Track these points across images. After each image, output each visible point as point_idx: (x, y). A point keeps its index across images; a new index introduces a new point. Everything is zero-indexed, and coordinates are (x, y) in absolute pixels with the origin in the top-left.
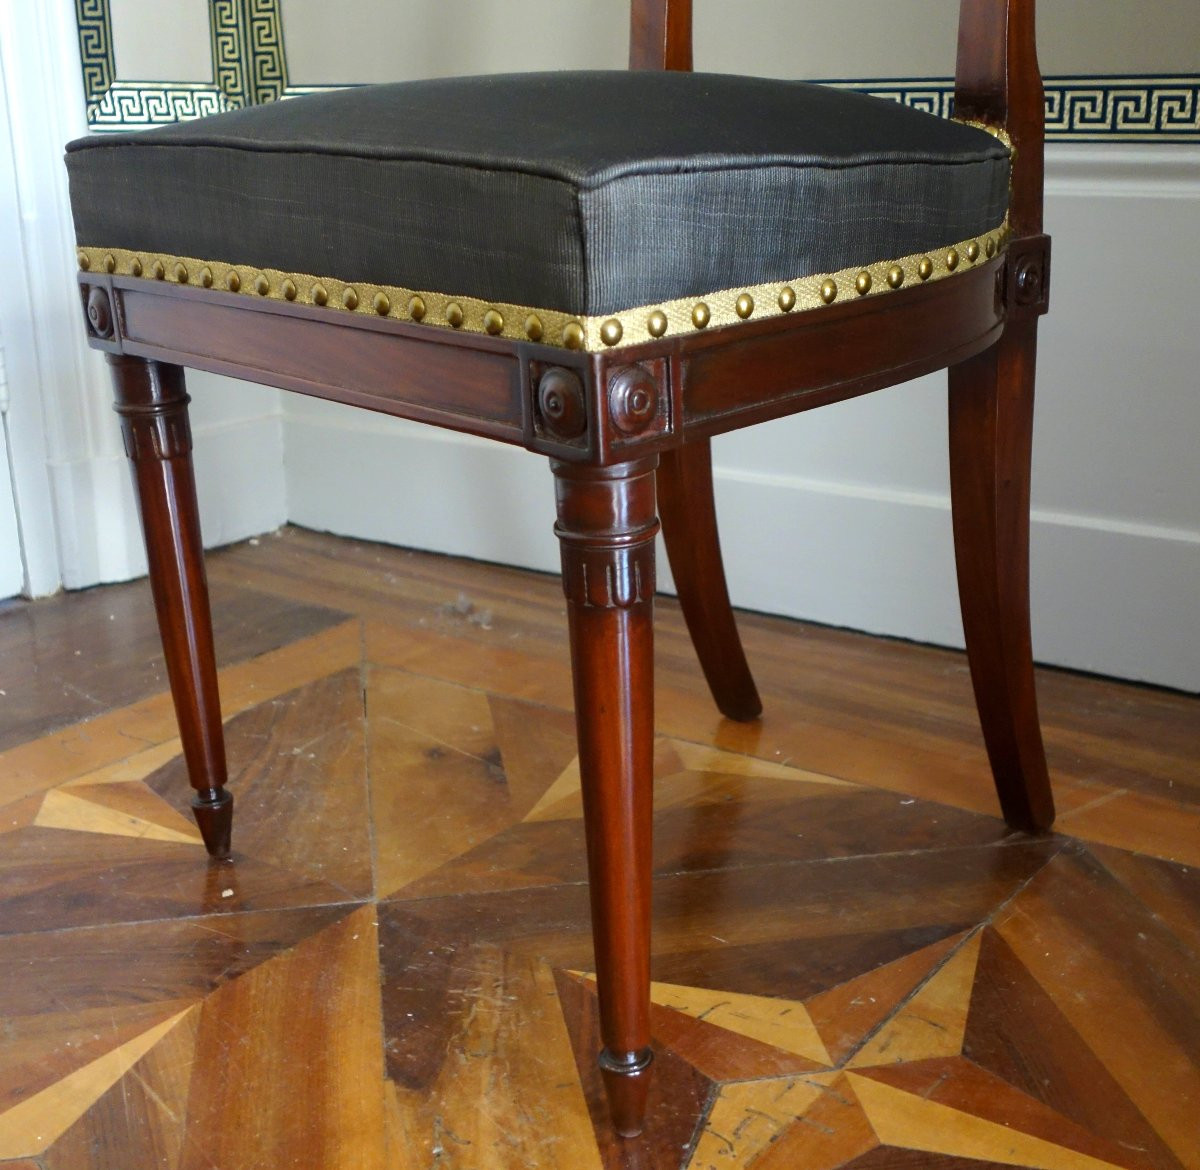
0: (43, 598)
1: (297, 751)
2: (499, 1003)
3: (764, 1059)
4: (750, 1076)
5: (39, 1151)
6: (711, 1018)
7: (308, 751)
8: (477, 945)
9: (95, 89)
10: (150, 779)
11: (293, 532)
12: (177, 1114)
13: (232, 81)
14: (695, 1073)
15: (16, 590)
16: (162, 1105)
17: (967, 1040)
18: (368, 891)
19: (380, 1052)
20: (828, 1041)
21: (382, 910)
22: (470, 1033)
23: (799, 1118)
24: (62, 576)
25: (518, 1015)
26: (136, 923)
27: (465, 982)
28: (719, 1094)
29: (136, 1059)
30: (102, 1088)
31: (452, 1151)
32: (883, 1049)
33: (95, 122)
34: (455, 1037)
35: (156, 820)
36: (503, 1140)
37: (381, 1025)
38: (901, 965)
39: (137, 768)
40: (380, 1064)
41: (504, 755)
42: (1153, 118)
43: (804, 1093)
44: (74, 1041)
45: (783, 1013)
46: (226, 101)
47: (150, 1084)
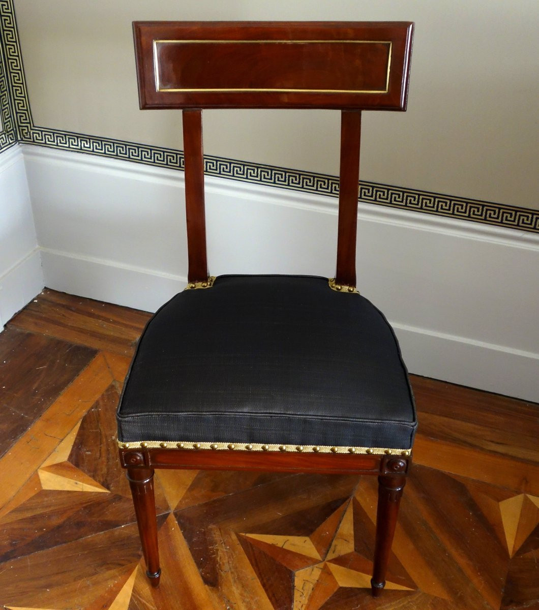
2: (225, 550)
4: (302, 568)
6: (286, 547)
8: (210, 527)
10: (70, 460)
11: (49, 292)
12: (154, 607)
13: (9, 126)
14: (287, 569)
16: (147, 604)
17: (355, 545)
18: (168, 508)
19: (199, 575)
20: (319, 551)
21: (176, 515)
22: (221, 563)
23: (317, 581)
25: (232, 554)
26: (103, 532)
27: (212, 543)
28: (294, 576)
29: (132, 589)
30: (128, 601)
31: (232, 607)
32: (334, 552)
34: (217, 566)
35: (84, 482)
36: (244, 601)
37: (195, 564)
38: (333, 517)
39: (62, 455)
40: (201, 580)
42: (389, 199)
44: (111, 584)
45: (305, 542)
46: (8, 136)
47: (140, 597)
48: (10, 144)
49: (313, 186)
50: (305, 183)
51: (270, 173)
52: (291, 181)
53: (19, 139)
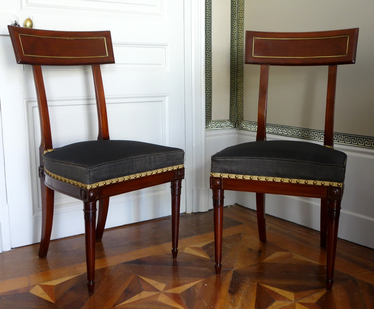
0: (189, 214)
1: (227, 246)
2: (247, 286)
3: (284, 298)
4: (281, 300)
5: (180, 293)
6: (279, 293)
7: (229, 246)
8: (247, 278)
9: (208, 122)
10: (202, 247)
11: (237, 206)
12: (198, 292)
13: (233, 119)
14: (273, 299)
15: (184, 212)
16: (196, 290)
17: (317, 302)
18: (232, 268)
19: (228, 289)
20: (295, 298)
21: (234, 271)
22: (242, 289)
23: (286, 306)
24: (192, 210)
25: (250, 288)
26: (197, 268)
27: (243, 283)
28: (275, 302)
29: (194, 285)
30: (189, 287)
31: (234, 302)
32: (303, 300)
33: (207, 128)
34: (239, 289)
35: (202, 254)
36: (242, 302)
37: (229, 286)
39: (201, 245)
40: (228, 291)
41: (262, 251)
43: (289, 303)
44: (186, 281)
45: (290, 294)
46: (231, 123)
47: (195, 288)
48: (231, 127)
49: (356, 142)
50: (352, 141)
51: (337, 137)
52: (346, 140)
53: (237, 126)
